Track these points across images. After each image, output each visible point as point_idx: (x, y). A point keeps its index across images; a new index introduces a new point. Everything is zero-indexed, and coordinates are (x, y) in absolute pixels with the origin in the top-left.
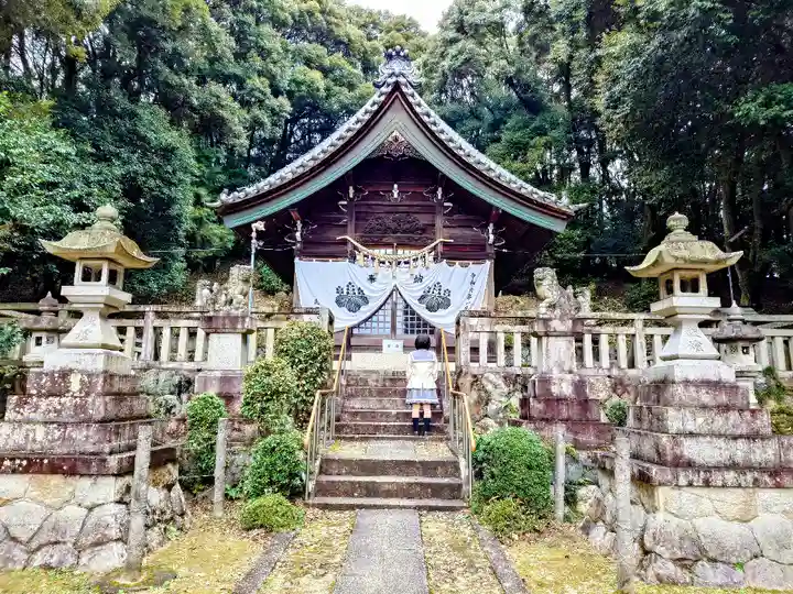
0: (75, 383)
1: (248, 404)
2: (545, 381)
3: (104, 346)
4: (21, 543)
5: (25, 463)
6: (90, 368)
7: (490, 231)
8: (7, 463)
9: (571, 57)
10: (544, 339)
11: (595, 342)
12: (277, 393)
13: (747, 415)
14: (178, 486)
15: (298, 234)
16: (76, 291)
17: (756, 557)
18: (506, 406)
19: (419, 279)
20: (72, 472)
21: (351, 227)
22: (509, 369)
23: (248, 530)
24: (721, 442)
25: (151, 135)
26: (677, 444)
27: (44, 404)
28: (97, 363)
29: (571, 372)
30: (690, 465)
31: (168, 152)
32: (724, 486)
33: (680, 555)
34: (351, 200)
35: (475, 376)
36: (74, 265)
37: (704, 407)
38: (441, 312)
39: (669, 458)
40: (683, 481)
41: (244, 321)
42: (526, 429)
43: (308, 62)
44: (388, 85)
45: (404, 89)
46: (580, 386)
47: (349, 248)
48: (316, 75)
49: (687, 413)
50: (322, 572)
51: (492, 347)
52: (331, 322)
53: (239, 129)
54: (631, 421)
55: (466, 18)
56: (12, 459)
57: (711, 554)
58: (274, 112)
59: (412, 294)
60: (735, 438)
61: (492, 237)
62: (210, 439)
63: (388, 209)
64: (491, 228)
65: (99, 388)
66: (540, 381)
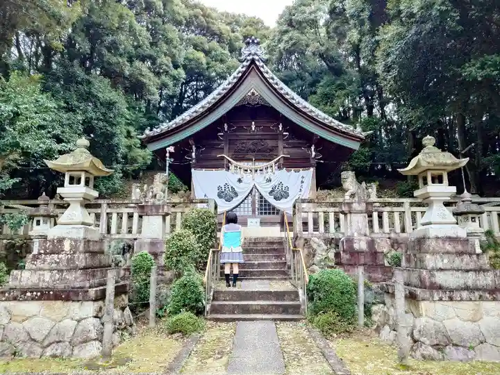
0: (67, 246)
1: (168, 258)
2: (350, 241)
3: (83, 224)
4: (37, 342)
5: (39, 294)
6: (75, 236)
7: (313, 150)
8: (29, 294)
9: (360, 41)
10: (348, 215)
11: (380, 217)
12: (186, 251)
13: (475, 256)
14: (128, 308)
15: (193, 154)
16: (66, 190)
17: (482, 343)
18: (326, 258)
19: (270, 180)
20: (67, 299)
21: (226, 149)
22: (327, 235)
23: (172, 334)
24: (459, 274)
25: (100, 95)
26: (433, 276)
27: (48, 258)
28: (79, 234)
29: (365, 235)
30: (440, 288)
31: (110, 105)
32: (462, 300)
33: (435, 342)
34: (227, 132)
35: (306, 239)
36: (64, 175)
37: (448, 253)
38: (283, 200)
39: (428, 284)
40: (436, 298)
41: (163, 208)
42: (339, 270)
43: (196, 47)
44: (248, 61)
45: (257, 63)
46: (371, 243)
47: (225, 162)
48: (201, 55)
49: (438, 257)
50: (219, 356)
51: (316, 222)
52: (216, 208)
53: (153, 89)
54: (404, 263)
55: (293, 17)
56: (32, 292)
57: (454, 342)
58: (174, 78)
59: (265, 190)
60: (467, 271)
61: (314, 153)
62: (146, 280)
63: (249, 137)
64: (313, 148)
65: (81, 248)
66: (346, 241)
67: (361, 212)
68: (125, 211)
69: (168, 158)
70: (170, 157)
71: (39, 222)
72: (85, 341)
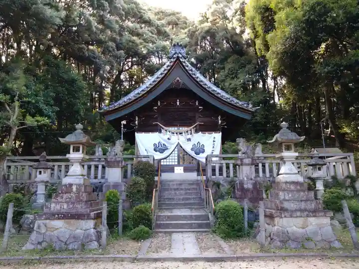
0: (74, 188)
2: (242, 183)
4: (63, 242)
5: (62, 216)
6: (78, 183)
7: (219, 119)
8: (57, 216)
10: (241, 167)
15: (137, 122)
16: (72, 155)
19: (189, 140)
21: (159, 119)
22: (228, 179)
24: (296, 202)
26: (282, 203)
27: (65, 196)
28: (81, 181)
29: (252, 179)
30: (286, 210)
32: (297, 217)
33: (282, 239)
34: (159, 106)
35: (214, 182)
36: (69, 146)
37: (292, 191)
39: (279, 208)
40: (283, 216)
41: (122, 163)
44: (174, 58)
45: (181, 60)
46: (255, 185)
47: (159, 128)
49: (286, 193)
51: (221, 169)
56: (58, 215)
59: (188, 147)
60: (301, 201)
61: (220, 122)
63: (175, 110)
65: (83, 191)
66: (239, 183)
67: (248, 165)
68: (93, 163)
69: (122, 129)
70: (123, 128)
71: (40, 173)
72: (90, 241)
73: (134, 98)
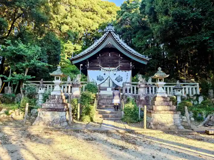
0: (56, 97)
2: (139, 97)
3: (60, 91)
5: (51, 110)
6: (58, 94)
10: (139, 89)
11: (152, 89)
13: (168, 102)
15: (88, 65)
16: (55, 81)
19: (115, 74)
20: (58, 111)
21: (100, 63)
22: (133, 94)
26: (156, 107)
27: (52, 100)
29: (144, 95)
30: (157, 111)
32: (162, 113)
33: (154, 124)
34: (100, 57)
35: (126, 96)
36: (54, 77)
40: (156, 113)
41: (80, 85)
44: (108, 32)
47: (99, 68)
51: (130, 90)
52: (96, 84)
56: (49, 109)
59: (113, 79)
61: (131, 65)
63: (108, 59)
64: (131, 63)
67: (143, 88)
68: (66, 85)
70: (81, 68)
71: (40, 89)
72: (63, 122)
73: (87, 53)
